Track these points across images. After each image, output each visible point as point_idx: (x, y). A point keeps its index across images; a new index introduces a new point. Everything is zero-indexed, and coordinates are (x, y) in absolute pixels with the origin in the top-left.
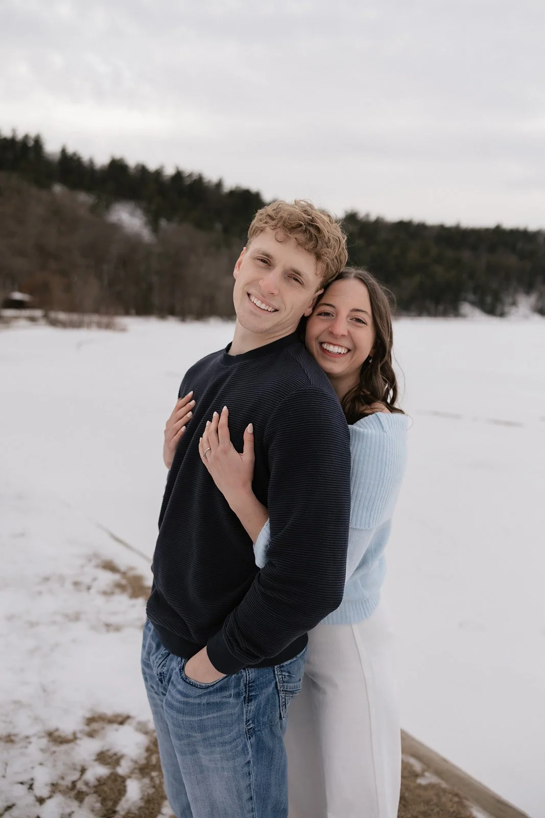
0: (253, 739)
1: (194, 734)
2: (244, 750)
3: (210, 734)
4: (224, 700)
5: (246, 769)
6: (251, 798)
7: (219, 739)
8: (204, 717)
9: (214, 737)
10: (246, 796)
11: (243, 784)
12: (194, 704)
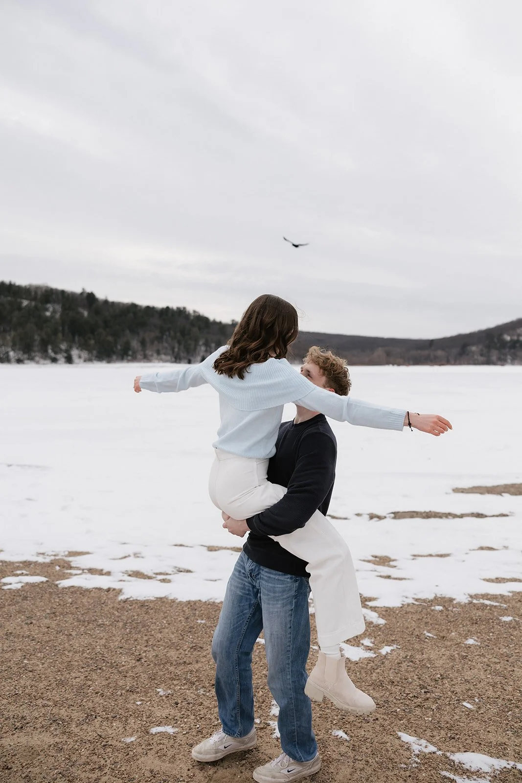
0: (296, 600)
1: (270, 594)
2: (291, 603)
3: (277, 595)
4: (285, 579)
5: (290, 612)
6: (291, 627)
7: (282, 598)
8: (276, 586)
9: (279, 597)
10: (289, 626)
11: (289, 619)
12: (272, 578)
